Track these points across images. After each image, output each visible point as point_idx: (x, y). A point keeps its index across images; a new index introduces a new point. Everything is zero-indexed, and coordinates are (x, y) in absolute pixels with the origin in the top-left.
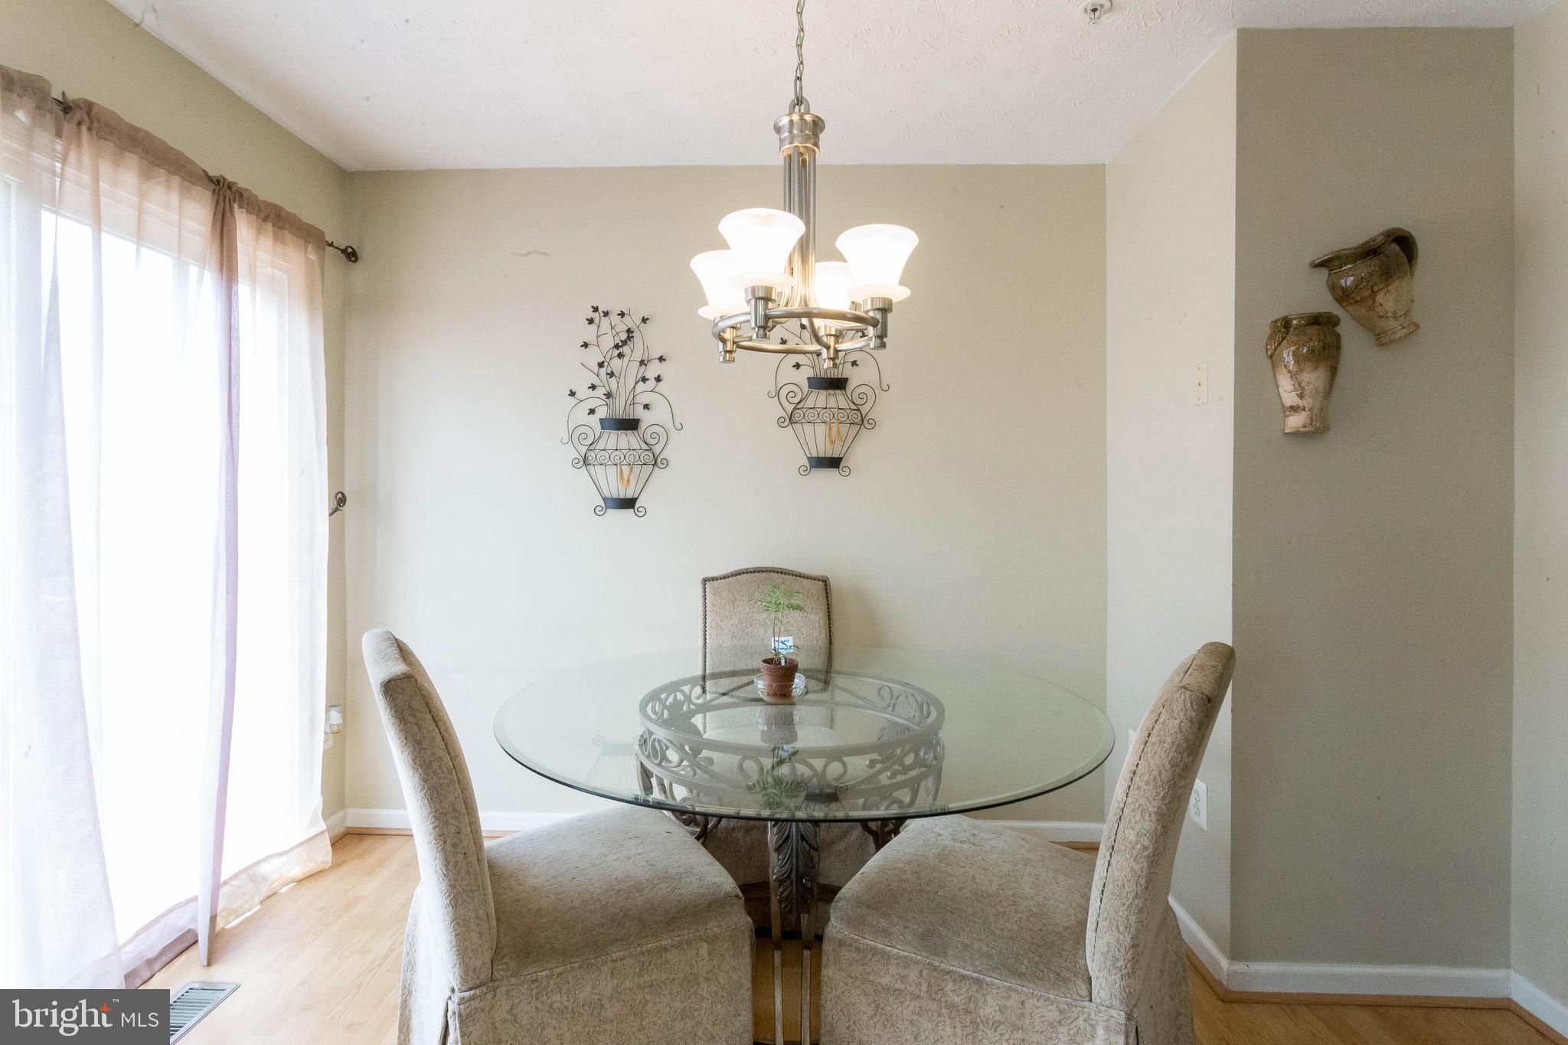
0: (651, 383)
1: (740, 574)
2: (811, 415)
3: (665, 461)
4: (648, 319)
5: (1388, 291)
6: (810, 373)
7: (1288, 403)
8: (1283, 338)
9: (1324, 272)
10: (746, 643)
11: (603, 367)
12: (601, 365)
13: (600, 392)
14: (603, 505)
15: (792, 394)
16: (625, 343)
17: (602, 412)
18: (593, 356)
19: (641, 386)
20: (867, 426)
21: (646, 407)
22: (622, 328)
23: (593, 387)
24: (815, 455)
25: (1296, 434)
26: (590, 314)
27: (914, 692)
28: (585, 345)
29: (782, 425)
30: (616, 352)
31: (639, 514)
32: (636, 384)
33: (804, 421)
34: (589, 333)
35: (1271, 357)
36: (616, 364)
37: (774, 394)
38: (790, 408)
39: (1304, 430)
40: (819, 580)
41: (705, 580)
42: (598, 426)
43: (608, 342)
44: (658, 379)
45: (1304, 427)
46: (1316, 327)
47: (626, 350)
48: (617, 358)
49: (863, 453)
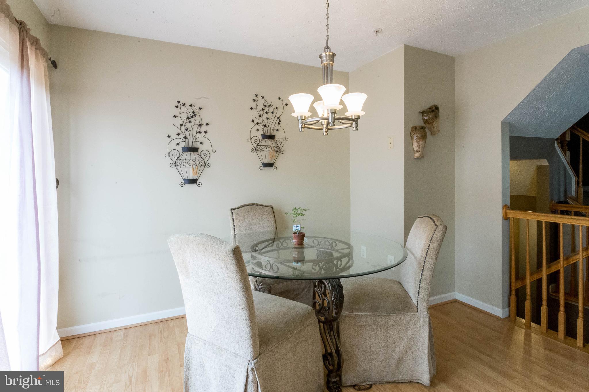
0: (203, 134)
1: (244, 206)
2: (264, 148)
3: (209, 165)
4: (202, 108)
5: (436, 121)
6: (262, 133)
7: (415, 150)
8: (415, 132)
9: (421, 114)
10: (250, 231)
11: (183, 126)
12: (182, 125)
13: (182, 136)
14: (184, 183)
15: (256, 140)
16: (192, 117)
17: (182, 145)
18: (178, 121)
19: (199, 135)
20: (282, 152)
21: (201, 143)
22: (191, 110)
23: (179, 134)
24: (265, 162)
25: (418, 158)
26: (177, 104)
27: (327, 239)
28: (175, 117)
29: (253, 151)
30: (188, 120)
31: (198, 185)
32: (196, 133)
33: (261, 150)
34: (177, 112)
35: (411, 137)
36: (189, 125)
37: (249, 140)
38: (255, 145)
39: (420, 157)
40: (270, 207)
41: (232, 210)
42: (181, 151)
43: (184, 116)
44: (206, 132)
45: (419, 156)
46: (422, 129)
47: (193, 120)
48: (188, 123)
49: (281, 162)
